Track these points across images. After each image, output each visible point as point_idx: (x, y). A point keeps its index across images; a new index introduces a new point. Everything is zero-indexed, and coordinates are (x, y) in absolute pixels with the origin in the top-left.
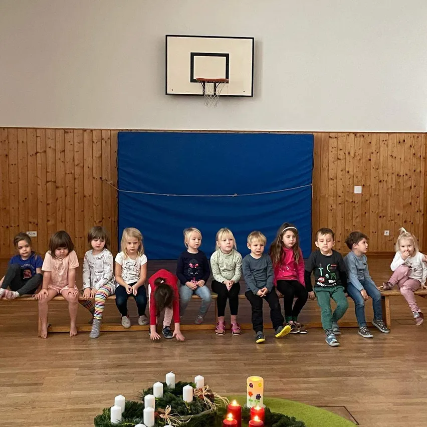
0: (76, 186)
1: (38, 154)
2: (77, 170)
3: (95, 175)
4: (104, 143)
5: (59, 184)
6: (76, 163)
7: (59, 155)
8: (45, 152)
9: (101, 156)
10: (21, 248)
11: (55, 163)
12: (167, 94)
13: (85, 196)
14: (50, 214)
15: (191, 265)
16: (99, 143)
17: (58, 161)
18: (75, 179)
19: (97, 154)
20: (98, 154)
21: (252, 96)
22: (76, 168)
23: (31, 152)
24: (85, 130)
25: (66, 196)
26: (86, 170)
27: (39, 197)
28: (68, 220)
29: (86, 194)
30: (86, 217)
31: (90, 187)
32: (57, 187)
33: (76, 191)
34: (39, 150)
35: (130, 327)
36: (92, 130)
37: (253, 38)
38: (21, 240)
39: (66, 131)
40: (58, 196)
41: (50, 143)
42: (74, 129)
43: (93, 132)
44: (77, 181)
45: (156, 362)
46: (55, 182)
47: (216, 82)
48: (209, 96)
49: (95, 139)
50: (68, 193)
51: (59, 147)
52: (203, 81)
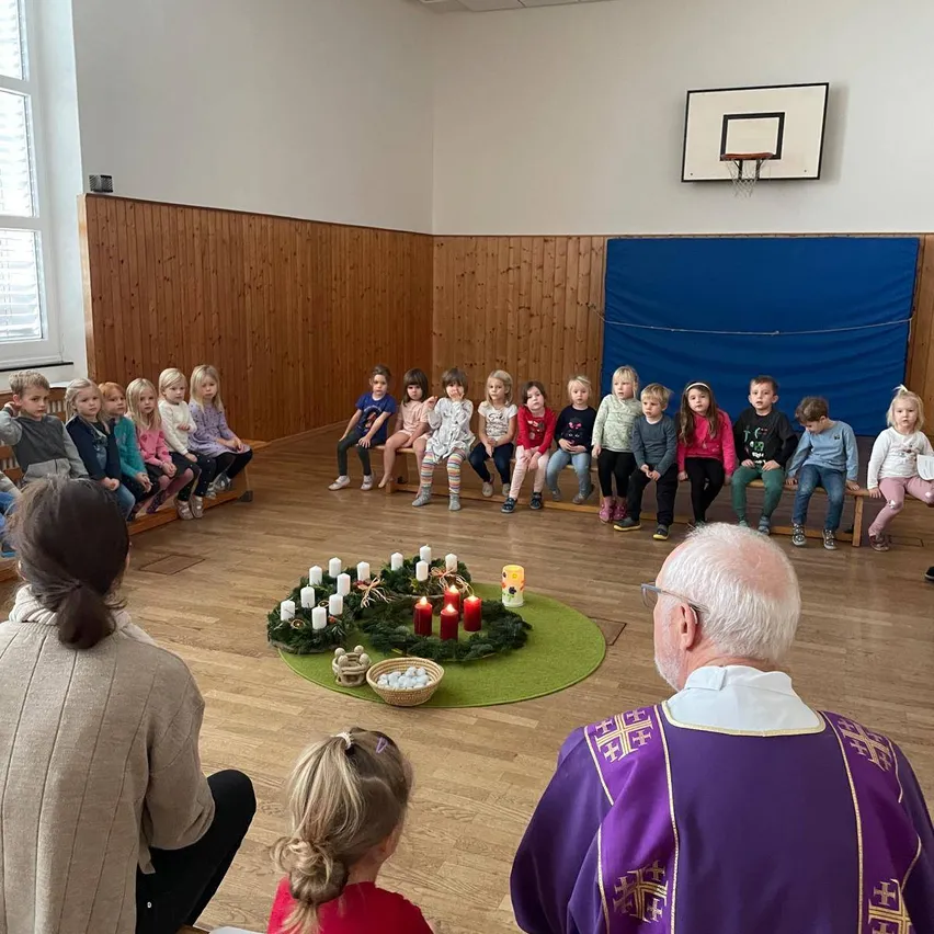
0: (556, 314)
1: (511, 271)
2: (558, 293)
3: (579, 300)
4: (594, 255)
5: (533, 311)
6: (556, 283)
7: (536, 272)
8: (519, 268)
9: (589, 274)
10: (377, 382)
11: (530, 283)
12: (683, 181)
13: (565, 328)
14: (522, 350)
15: (571, 424)
16: (588, 256)
17: (534, 280)
18: (554, 305)
19: (584, 270)
20: (587, 271)
21: (818, 178)
22: (556, 289)
23: (502, 268)
24: (570, 237)
25: (542, 327)
26: (569, 292)
27: (510, 328)
28: (542, 360)
29: (567, 325)
30: (565, 356)
31: (573, 316)
32: (532, 316)
33: (555, 321)
34: (511, 266)
35: (491, 497)
36: (579, 237)
37: (827, 84)
38: (381, 374)
39: (546, 239)
40: (533, 327)
41: (526, 256)
42: (556, 237)
43: (582, 239)
44: (556, 307)
45: (471, 538)
46: (529, 308)
47: (759, 158)
48: (749, 180)
49: (582, 250)
50: (544, 324)
51: (536, 262)
52: (740, 159)
